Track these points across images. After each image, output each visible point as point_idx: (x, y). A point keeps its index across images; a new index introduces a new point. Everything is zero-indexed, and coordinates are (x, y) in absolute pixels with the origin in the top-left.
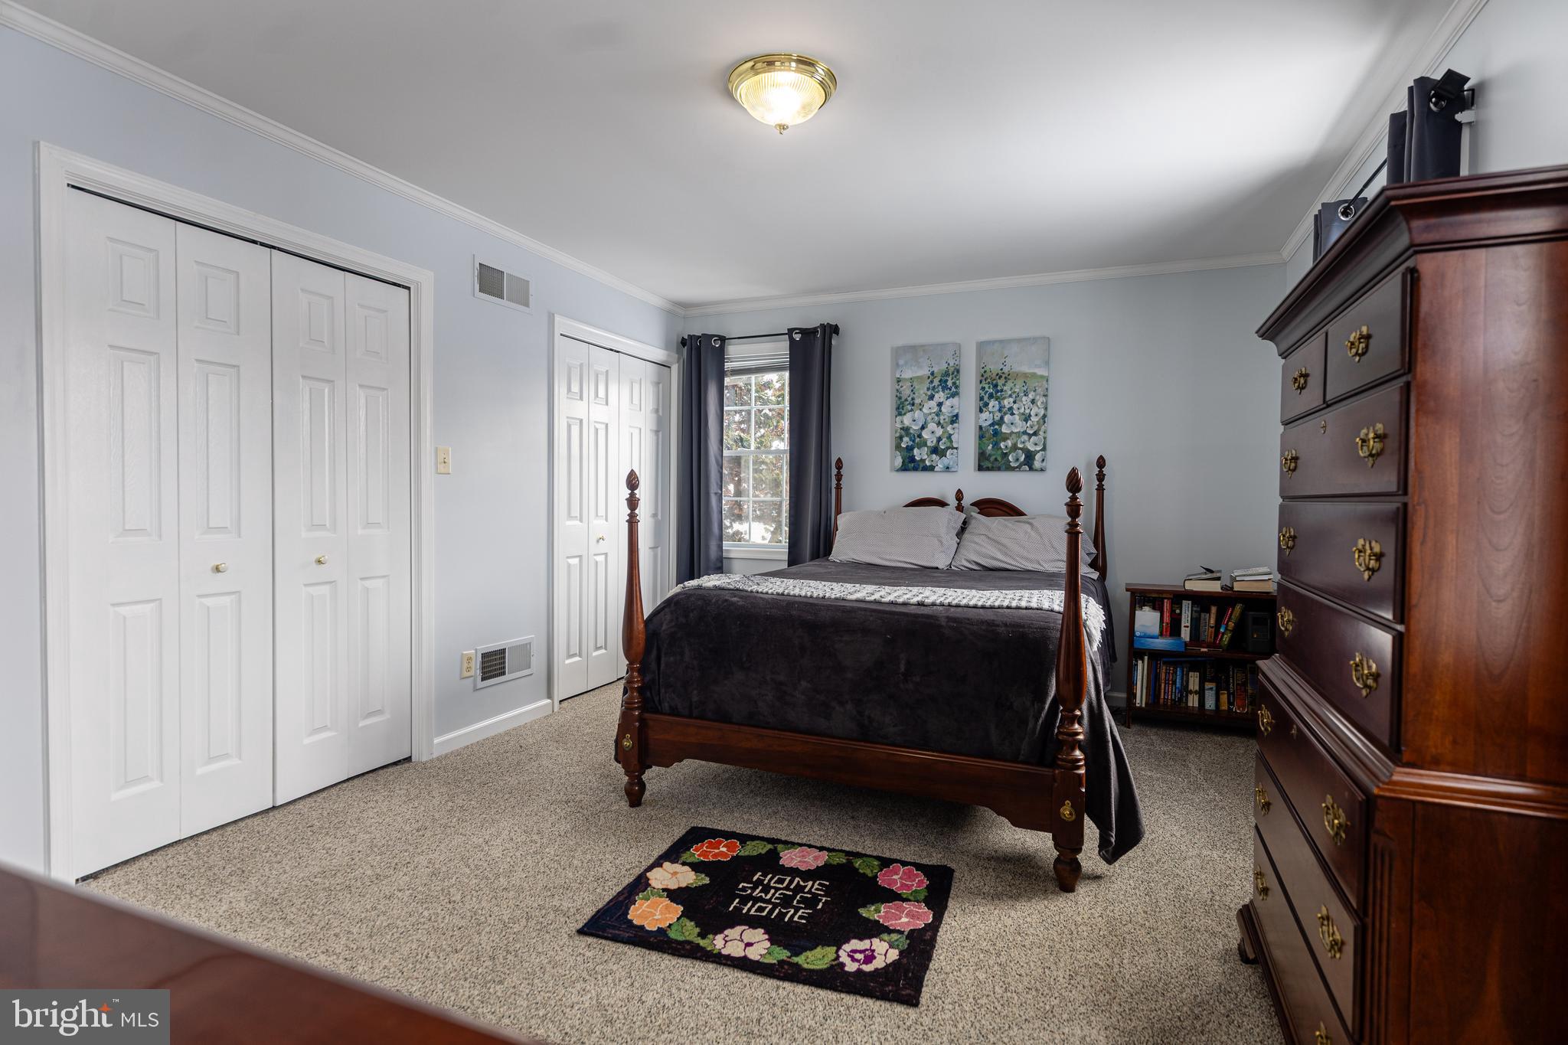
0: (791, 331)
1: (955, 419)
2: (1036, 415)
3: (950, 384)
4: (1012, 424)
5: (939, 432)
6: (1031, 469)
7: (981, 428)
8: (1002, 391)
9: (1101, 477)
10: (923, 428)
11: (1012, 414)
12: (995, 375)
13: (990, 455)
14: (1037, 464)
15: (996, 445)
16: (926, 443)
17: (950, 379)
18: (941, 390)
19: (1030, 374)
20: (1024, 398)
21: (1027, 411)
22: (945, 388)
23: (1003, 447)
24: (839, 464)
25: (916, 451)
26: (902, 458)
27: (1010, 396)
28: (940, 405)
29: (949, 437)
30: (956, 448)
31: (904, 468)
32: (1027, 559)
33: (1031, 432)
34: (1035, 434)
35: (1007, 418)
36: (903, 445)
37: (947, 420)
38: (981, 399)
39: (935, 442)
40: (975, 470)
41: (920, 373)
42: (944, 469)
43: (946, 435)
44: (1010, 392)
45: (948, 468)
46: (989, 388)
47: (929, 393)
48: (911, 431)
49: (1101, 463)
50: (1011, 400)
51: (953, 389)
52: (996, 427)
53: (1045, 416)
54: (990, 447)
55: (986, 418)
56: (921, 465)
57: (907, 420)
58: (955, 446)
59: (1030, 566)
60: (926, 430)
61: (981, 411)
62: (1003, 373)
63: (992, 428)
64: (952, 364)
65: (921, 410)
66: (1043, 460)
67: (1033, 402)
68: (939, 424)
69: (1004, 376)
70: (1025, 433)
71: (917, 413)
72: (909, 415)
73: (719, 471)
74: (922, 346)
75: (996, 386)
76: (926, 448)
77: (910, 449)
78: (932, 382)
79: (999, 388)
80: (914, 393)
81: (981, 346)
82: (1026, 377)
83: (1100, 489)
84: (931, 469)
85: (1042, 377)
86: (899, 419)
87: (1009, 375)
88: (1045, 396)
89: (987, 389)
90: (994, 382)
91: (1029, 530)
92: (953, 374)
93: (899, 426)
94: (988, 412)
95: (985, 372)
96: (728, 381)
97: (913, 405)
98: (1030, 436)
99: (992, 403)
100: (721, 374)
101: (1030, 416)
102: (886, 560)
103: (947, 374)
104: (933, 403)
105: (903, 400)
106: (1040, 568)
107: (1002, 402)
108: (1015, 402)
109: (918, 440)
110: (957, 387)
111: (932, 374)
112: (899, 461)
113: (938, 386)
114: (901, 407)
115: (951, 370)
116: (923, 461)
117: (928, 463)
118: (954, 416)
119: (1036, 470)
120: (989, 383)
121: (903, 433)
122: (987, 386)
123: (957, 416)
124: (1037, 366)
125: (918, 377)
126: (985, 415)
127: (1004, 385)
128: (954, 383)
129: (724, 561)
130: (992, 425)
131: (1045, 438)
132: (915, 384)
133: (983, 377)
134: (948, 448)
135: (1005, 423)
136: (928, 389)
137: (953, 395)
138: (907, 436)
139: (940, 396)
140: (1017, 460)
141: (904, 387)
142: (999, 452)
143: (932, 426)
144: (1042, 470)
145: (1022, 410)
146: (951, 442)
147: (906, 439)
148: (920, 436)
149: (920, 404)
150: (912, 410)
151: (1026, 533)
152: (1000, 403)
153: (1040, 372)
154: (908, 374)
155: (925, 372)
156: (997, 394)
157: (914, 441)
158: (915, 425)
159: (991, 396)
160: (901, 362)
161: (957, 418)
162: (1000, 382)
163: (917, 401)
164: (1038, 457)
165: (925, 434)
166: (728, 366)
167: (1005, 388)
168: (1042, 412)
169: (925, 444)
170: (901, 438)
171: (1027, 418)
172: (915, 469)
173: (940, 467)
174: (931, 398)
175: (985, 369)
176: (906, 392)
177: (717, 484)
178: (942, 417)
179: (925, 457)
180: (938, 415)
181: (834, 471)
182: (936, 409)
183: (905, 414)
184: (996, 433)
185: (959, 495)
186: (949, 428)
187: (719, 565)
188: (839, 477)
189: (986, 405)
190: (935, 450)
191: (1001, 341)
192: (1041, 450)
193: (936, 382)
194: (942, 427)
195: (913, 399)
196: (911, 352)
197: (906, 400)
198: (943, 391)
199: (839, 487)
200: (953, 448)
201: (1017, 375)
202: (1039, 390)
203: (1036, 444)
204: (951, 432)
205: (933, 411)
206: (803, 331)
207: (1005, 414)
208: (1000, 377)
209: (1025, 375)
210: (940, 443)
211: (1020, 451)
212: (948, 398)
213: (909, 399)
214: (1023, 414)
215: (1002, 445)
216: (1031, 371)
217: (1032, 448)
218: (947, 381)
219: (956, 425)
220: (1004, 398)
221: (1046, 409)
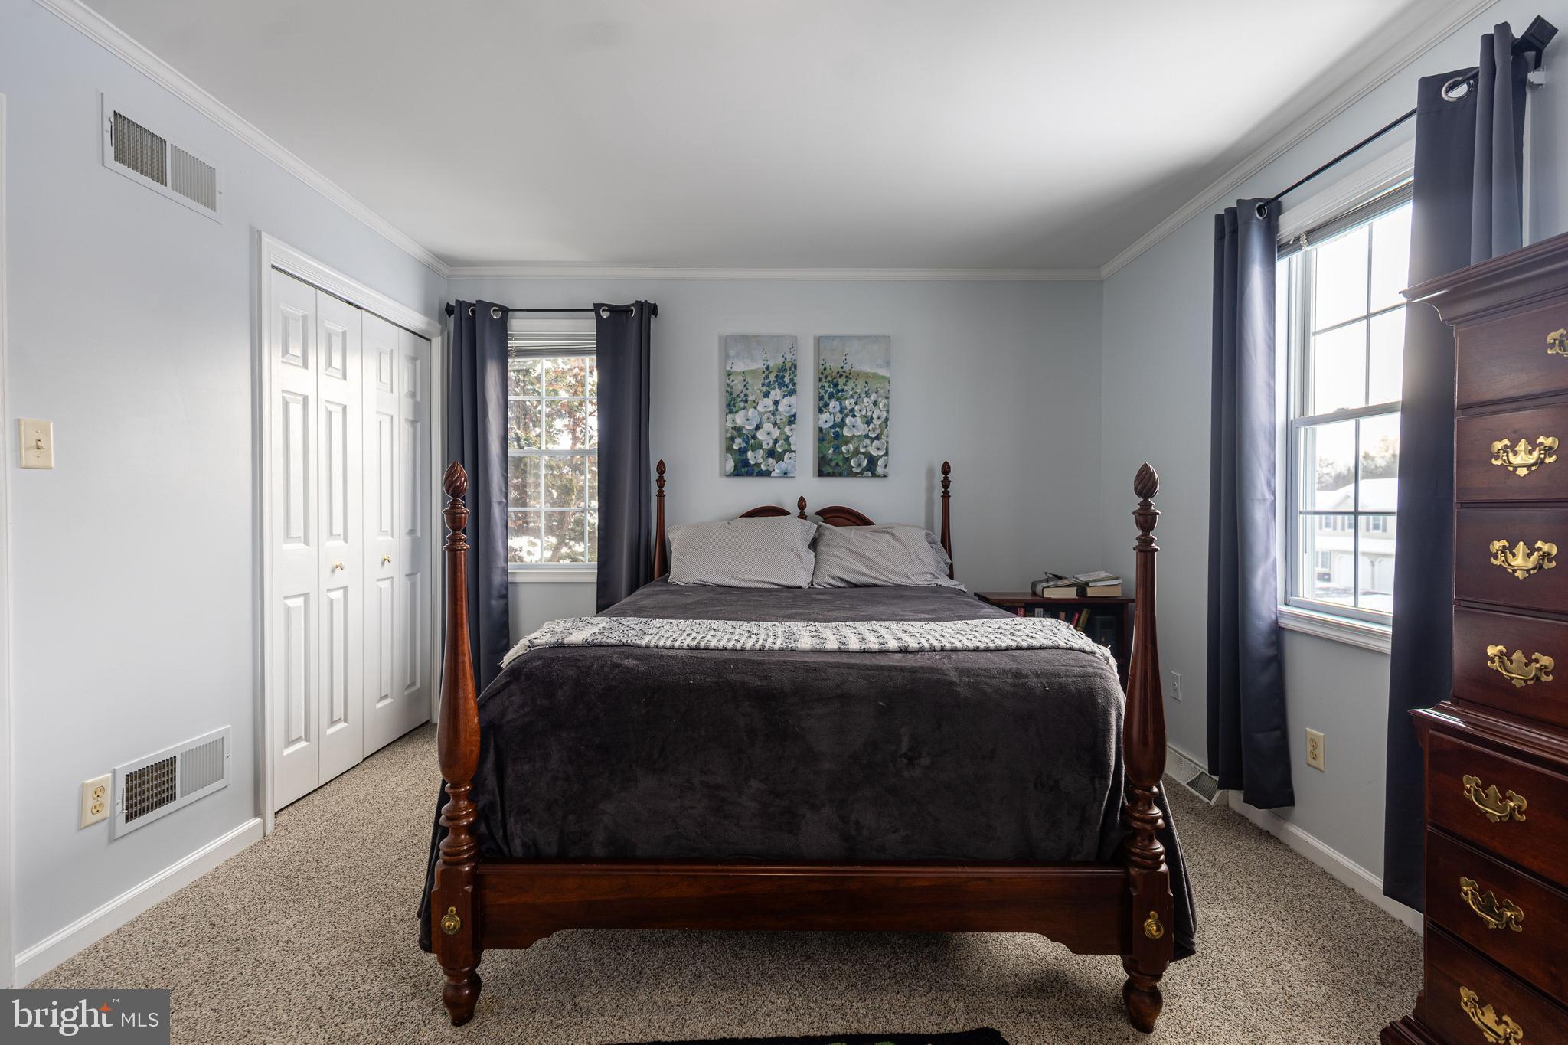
0: (597, 307)
1: (792, 420)
2: (879, 418)
3: (787, 380)
4: (854, 427)
5: (776, 433)
6: (874, 475)
7: (821, 430)
8: (843, 391)
9: (946, 484)
10: (758, 428)
11: (854, 416)
12: (834, 374)
13: (831, 460)
14: (880, 470)
15: (837, 448)
16: (761, 445)
17: (787, 375)
18: (777, 386)
19: (872, 373)
20: (866, 400)
21: (869, 414)
22: (781, 385)
23: (844, 451)
24: (661, 468)
25: (750, 454)
26: (734, 462)
27: (852, 397)
28: (776, 403)
29: (787, 439)
30: (795, 452)
31: (736, 473)
32: (894, 573)
33: (873, 436)
34: (878, 438)
35: (848, 420)
36: (735, 447)
37: (784, 420)
38: (821, 398)
39: (771, 444)
40: (814, 476)
41: (753, 367)
42: (782, 475)
43: (783, 437)
44: (851, 393)
45: (786, 473)
46: (829, 386)
47: (764, 389)
48: (744, 431)
49: (946, 469)
50: (853, 401)
51: (791, 386)
52: (838, 429)
53: (887, 419)
54: (831, 451)
55: (826, 420)
56: (756, 470)
57: (739, 419)
58: (793, 449)
59: (899, 581)
60: (761, 430)
61: (821, 411)
62: (844, 372)
63: (833, 430)
64: (789, 359)
65: (755, 408)
66: (886, 466)
67: (875, 403)
68: (775, 424)
69: (844, 375)
70: (867, 436)
71: (751, 411)
72: (742, 413)
73: (503, 475)
74: (755, 337)
75: (836, 385)
76: (761, 451)
77: (743, 451)
78: (767, 377)
79: (840, 388)
80: (747, 389)
81: (819, 340)
82: (868, 378)
83: (946, 496)
84: (767, 474)
85: (884, 378)
86: (730, 417)
87: (850, 374)
88: (887, 398)
89: (827, 388)
90: (835, 381)
91: (892, 541)
92: (790, 369)
93: (730, 425)
94: (828, 413)
95: (825, 369)
96: (513, 363)
97: (746, 401)
98: (872, 440)
99: (833, 403)
100: (503, 355)
101: (872, 418)
102: (740, 580)
103: (783, 369)
104: (768, 401)
105: (734, 396)
106: (909, 582)
107: (843, 402)
108: (856, 403)
109: (752, 442)
110: (794, 384)
111: (768, 368)
112: (730, 465)
113: (774, 381)
114: (732, 404)
115: (788, 365)
116: (758, 465)
117: (763, 468)
118: (792, 416)
119: (879, 476)
120: (829, 382)
121: (735, 433)
122: (827, 385)
123: (794, 416)
124: (880, 366)
125: (751, 371)
126: (825, 416)
127: (845, 385)
128: (792, 380)
129: (510, 586)
130: (833, 427)
131: (887, 443)
132: (748, 379)
133: (822, 375)
134: (785, 451)
135: (846, 425)
136: (763, 385)
137: (792, 393)
138: (739, 437)
139: (777, 393)
140: (860, 465)
141: (736, 382)
142: (841, 457)
143: (768, 426)
144: (885, 476)
145: (864, 413)
146: (789, 444)
147: (738, 440)
148: (754, 437)
149: (754, 402)
150: (745, 408)
151: (889, 544)
152: (841, 403)
153: (882, 372)
154: (739, 367)
155: (760, 366)
156: (837, 394)
157: (747, 443)
158: (749, 425)
159: (831, 396)
160: (732, 353)
161: (795, 419)
162: (841, 381)
163: (751, 398)
164: (881, 462)
165: (760, 435)
166: (512, 344)
167: (846, 388)
168: (884, 415)
169: (760, 447)
170: (733, 439)
171: (869, 421)
172: (749, 474)
173: (776, 472)
174: (767, 395)
175: (825, 366)
176: (738, 386)
177: (501, 490)
178: (778, 417)
179: (760, 461)
180: (774, 414)
181: (654, 476)
182: (771, 408)
183: (737, 412)
184: (837, 436)
185: (802, 503)
186: (787, 429)
187: (504, 592)
188: (661, 483)
189: (826, 405)
190: (771, 453)
191: (842, 337)
192: (884, 455)
193: (772, 378)
194: (779, 428)
195: (746, 395)
196: (747, 342)
197: (738, 396)
198: (780, 388)
199: (661, 495)
200: (791, 451)
201: (858, 375)
202: (881, 392)
203: (878, 449)
204: (789, 434)
205: (770, 410)
206: (612, 309)
207: (847, 415)
208: (841, 376)
209: (867, 375)
210: (777, 445)
211: (862, 456)
212: (785, 396)
213: (742, 395)
214: (865, 416)
215: (844, 449)
216: (873, 371)
217: (874, 453)
218: (783, 378)
219: (793, 426)
220: (846, 399)
221: (888, 412)
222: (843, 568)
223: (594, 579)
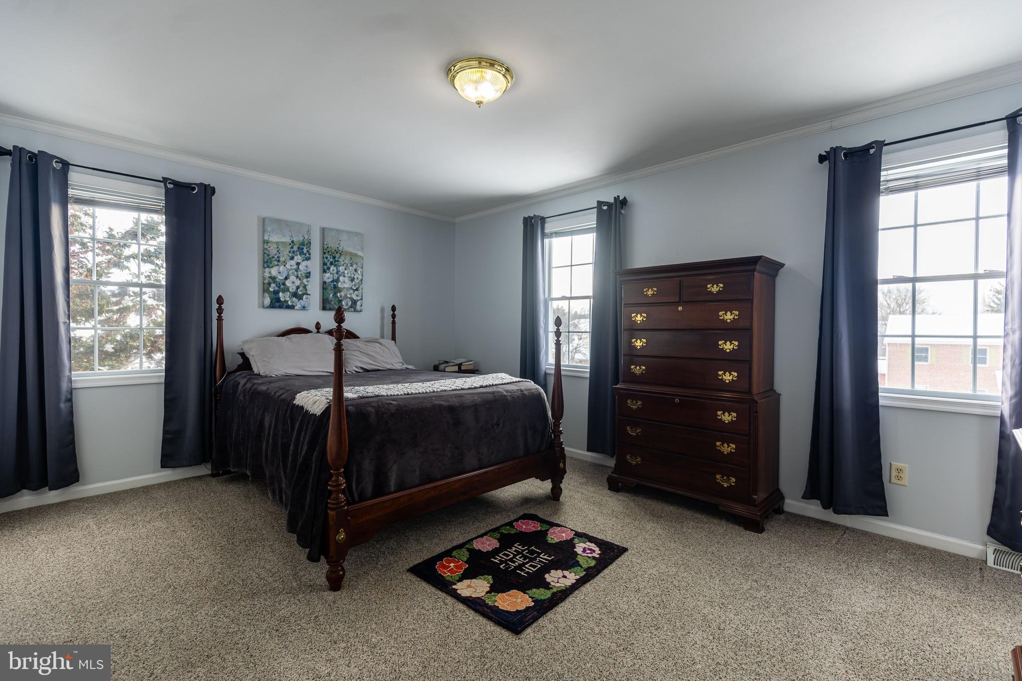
0: (165, 180)
1: (308, 275)
2: (357, 279)
3: (305, 251)
4: (344, 282)
5: (298, 282)
6: (355, 311)
7: (324, 283)
8: (338, 261)
9: (394, 316)
10: (286, 278)
11: (344, 276)
12: (333, 250)
13: (331, 301)
14: (358, 308)
15: (335, 294)
16: (289, 289)
17: (305, 248)
18: (299, 254)
19: (354, 253)
20: (351, 268)
21: (353, 276)
22: (302, 253)
23: (339, 296)
24: (220, 300)
25: (281, 294)
26: (270, 299)
27: (343, 265)
28: (298, 264)
29: (305, 287)
30: (310, 295)
31: (272, 306)
32: (387, 363)
33: (355, 288)
34: (357, 290)
35: (341, 278)
36: (271, 289)
37: (303, 275)
38: (325, 264)
39: (295, 289)
40: (320, 309)
41: (283, 240)
42: (302, 308)
43: (303, 285)
44: (343, 263)
45: (304, 307)
46: (330, 258)
47: (290, 255)
48: (277, 280)
49: (394, 308)
50: (344, 268)
51: (307, 255)
52: (335, 283)
53: (362, 280)
54: (331, 296)
55: (328, 277)
56: (285, 305)
57: (274, 271)
58: (309, 293)
59: (389, 367)
60: (288, 280)
61: (324, 271)
62: (339, 250)
63: (332, 284)
64: (306, 238)
65: (284, 266)
66: (361, 305)
67: (356, 270)
68: (297, 277)
69: (339, 252)
70: (351, 288)
71: (282, 268)
72: (275, 268)
73: (66, 300)
74: (286, 221)
75: (334, 257)
76: (289, 293)
77: (276, 293)
78: (292, 248)
79: (336, 259)
80: (279, 253)
81: (323, 231)
82: (353, 256)
83: (394, 323)
84: (292, 307)
85: (360, 256)
86: (267, 270)
87: (342, 252)
88: (362, 268)
89: (329, 258)
90: (334, 255)
91: (380, 346)
92: (307, 244)
93: (267, 275)
94: (329, 273)
95: (328, 247)
97: (279, 261)
98: (354, 290)
99: (332, 268)
101: (354, 278)
103: (303, 244)
104: (293, 262)
105: (270, 257)
106: (394, 368)
107: (338, 268)
108: (345, 269)
109: (282, 287)
110: (310, 254)
111: (293, 242)
112: (267, 301)
113: (297, 251)
114: (267, 261)
115: (306, 242)
116: (287, 302)
117: (290, 303)
118: (308, 273)
119: (358, 311)
120: (330, 255)
121: (271, 280)
122: (329, 257)
123: (310, 273)
124: (357, 250)
125: (282, 243)
126: (328, 275)
127: (339, 258)
128: (308, 251)
130: (332, 281)
131: (362, 293)
132: (280, 247)
133: (325, 251)
134: (304, 294)
135: (340, 281)
136: (290, 252)
137: (308, 259)
138: (274, 283)
139: (298, 258)
140: (347, 304)
141: (272, 248)
142: (337, 299)
143: (292, 278)
144: (361, 311)
145: (349, 275)
146: (306, 290)
147: (273, 285)
148: (284, 284)
149: (284, 262)
150: (278, 265)
151: (380, 348)
152: (337, 269)
153: (360, 253)
154: (274, 238)
155: (287, 240)
156: (335, 263)
157: (279, 287)
158: (280, 276)
159: (331, 264)
160: (269, 229)
161: (310, 274)
162: (337, 256)
163: (282, 259)
164: (359, 303)
165: (288, 283)
167: (340, 260)
168: (360, 277)
169: (288, 290)
170: (269, 284)
171: (352, 280)
172: (280, 307)
173: (298, 306)
174: (292, 258)
175: (328, 245)
176: (273, 251)
177: (65, 312)
178: (299, 273)
179: (288, 299)
180: (296, 271)
181: (215, 306)
182: (295, 267)
183: (272, 267)
184: (335, 287)
185: (318, 326)
186: (305, 281)
187: (69, 396)
188: (220, 311)
189: (329, 268)
190: (295, 295)
191: (337, 230)
192: (360, 300)
193: (295, 248)
194: (300, 279)
195: (278, 257)
196: (281, 224)
197: (273, 257)
198: (300, 255)
199: (220, 319)
200: (308, 294)
201: (347, 253)
202: (359, 264)
203: (357, 296)
204: (306, 283)
205: (294, 268)
206: (175, 183)
207: (340, 276)
208: (337, 252)
209: (351, 254)
210: (298, 290)
211: (349, 299)
212: (303, 260)
213: (276, 257)
214: (350, 277)
215: (338, 295)
216: (354, 252)
217: (355, 298)
218: (302, 249)
219: (309, 279)
220: (340, 266)
221: (362, 275)
222: (361, 362)
223: (163, 380)
